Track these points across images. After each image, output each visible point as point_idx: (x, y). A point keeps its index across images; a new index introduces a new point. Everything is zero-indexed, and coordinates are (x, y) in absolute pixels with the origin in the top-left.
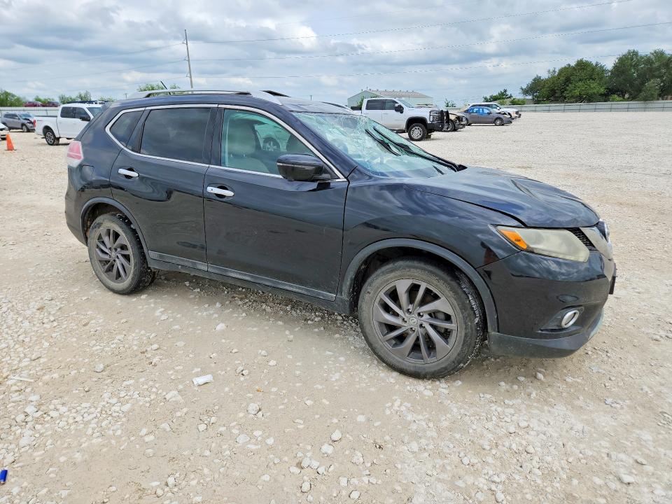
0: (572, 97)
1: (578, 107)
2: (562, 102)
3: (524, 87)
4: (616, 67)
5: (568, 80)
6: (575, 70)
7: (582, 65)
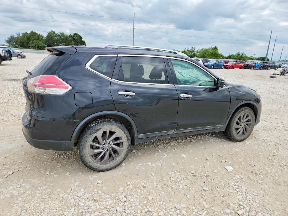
0: (32, 46)
1: (36, 52)
2: (28, 48)
3: (7, 39)
4: (48, 36)
5: (29, 39)
6: (31, 35)
7: (33, 34)
